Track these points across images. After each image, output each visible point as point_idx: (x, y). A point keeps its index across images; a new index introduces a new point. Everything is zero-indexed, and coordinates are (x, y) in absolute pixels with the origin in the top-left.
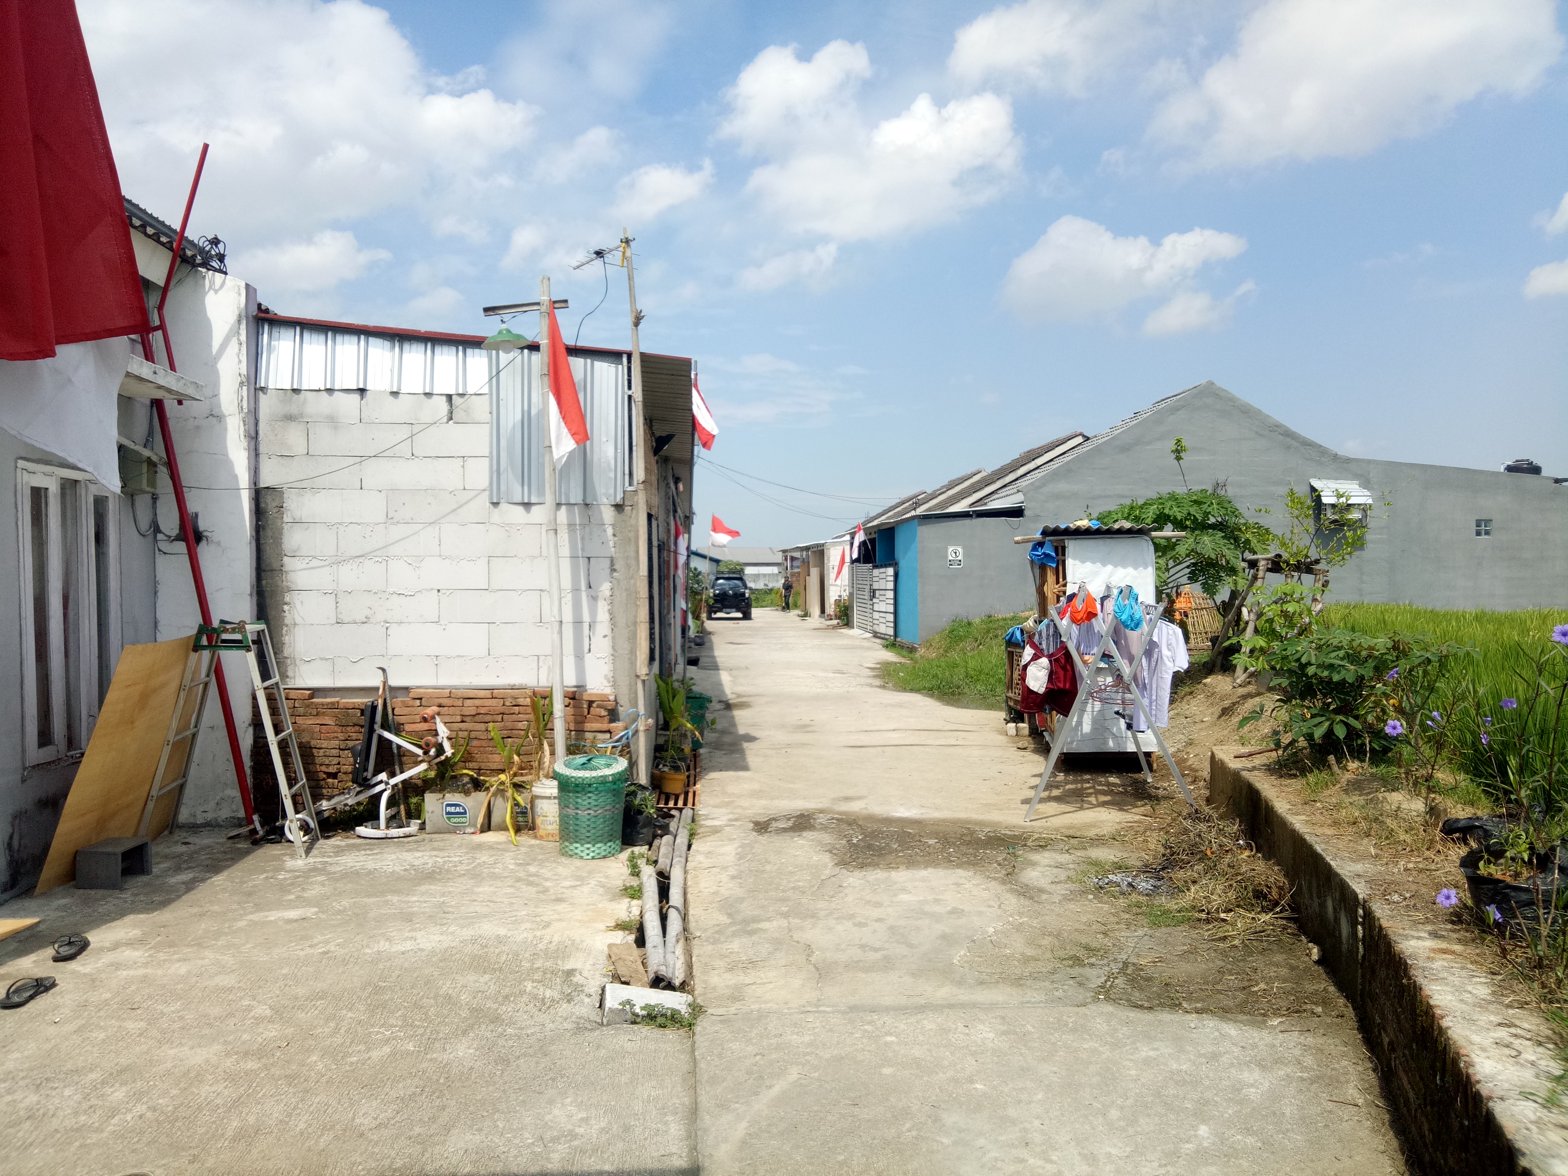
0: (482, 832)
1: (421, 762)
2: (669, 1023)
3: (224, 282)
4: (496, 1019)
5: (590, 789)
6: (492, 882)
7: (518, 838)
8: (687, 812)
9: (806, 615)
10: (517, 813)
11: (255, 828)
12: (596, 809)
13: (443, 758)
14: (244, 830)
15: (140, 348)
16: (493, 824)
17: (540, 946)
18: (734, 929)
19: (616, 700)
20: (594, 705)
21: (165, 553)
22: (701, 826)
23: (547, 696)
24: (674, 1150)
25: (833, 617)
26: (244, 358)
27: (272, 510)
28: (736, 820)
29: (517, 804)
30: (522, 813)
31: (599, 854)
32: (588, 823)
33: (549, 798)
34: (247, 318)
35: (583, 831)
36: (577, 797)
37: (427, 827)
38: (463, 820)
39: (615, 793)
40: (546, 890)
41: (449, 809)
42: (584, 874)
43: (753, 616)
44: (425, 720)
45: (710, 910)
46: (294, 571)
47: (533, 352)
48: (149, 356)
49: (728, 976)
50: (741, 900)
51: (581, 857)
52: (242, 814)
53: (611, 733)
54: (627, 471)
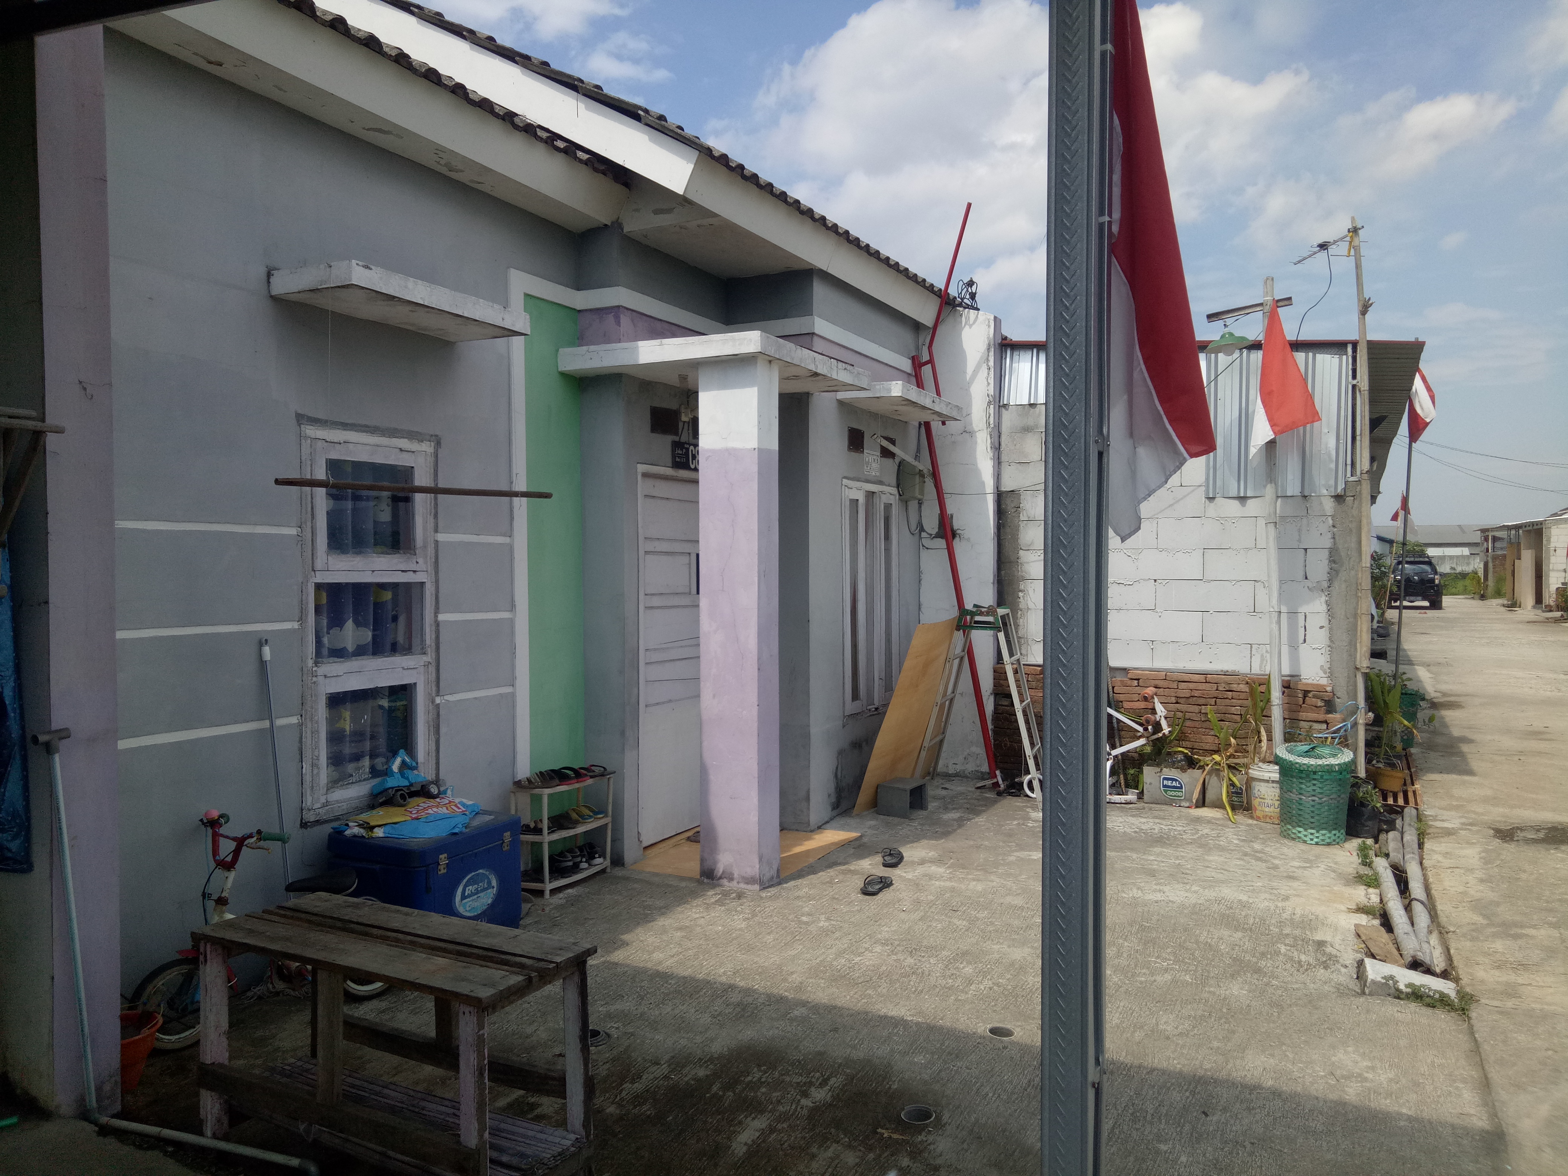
0: (1197, 807)
1: (1140, 737)
2: (1438, 1004)
3: (977, 317)
4: (1258, 971)
5: (1315, 777)
6: (1220, 853)
7: (1235, 817)
8: (1409, 812)
9: (1514, 605)
10: (1233, 793)
11: (997, 782)
12: (1320, 796)
13: (1160, 735)
14: (988, 783)
15: (914, 380)
16: (1207, 800)
17: (1285, 916)
18: (1493, 930)
19: (1333, 692)
20: (1310, 695)
21: (927, 548)
22: (1430, 826)
23: (1266, 682)
24: (1472, 1111)
25: (1554, 608)
26: (992, 381)
27: (1011, 511)
28: (1471, 824)
29: (1233, 785)
30: (1237, 793)
31: (1323, 840)
32: (1312, 809)
33: (1267, 781)
34: (994, 345)
35: (1307, 816)
36: (1301, 783)
37: (1145, 797)
38: (1179, 794)
39: (1341, 782)
40: (1276, 867)
41: (1166, 782)
42: (1311, 858)
43: (1444, 604)
44: (1145, 699)
45: (1461, 909)
46: (1028, 563)
47: (1252, 351)
48: (920, 384)
49: (1497, 973)
50: (1498, 904)
51: (1305, 842)
52: (985, 768)
53: (1328, 724)
54: (1349, 462)
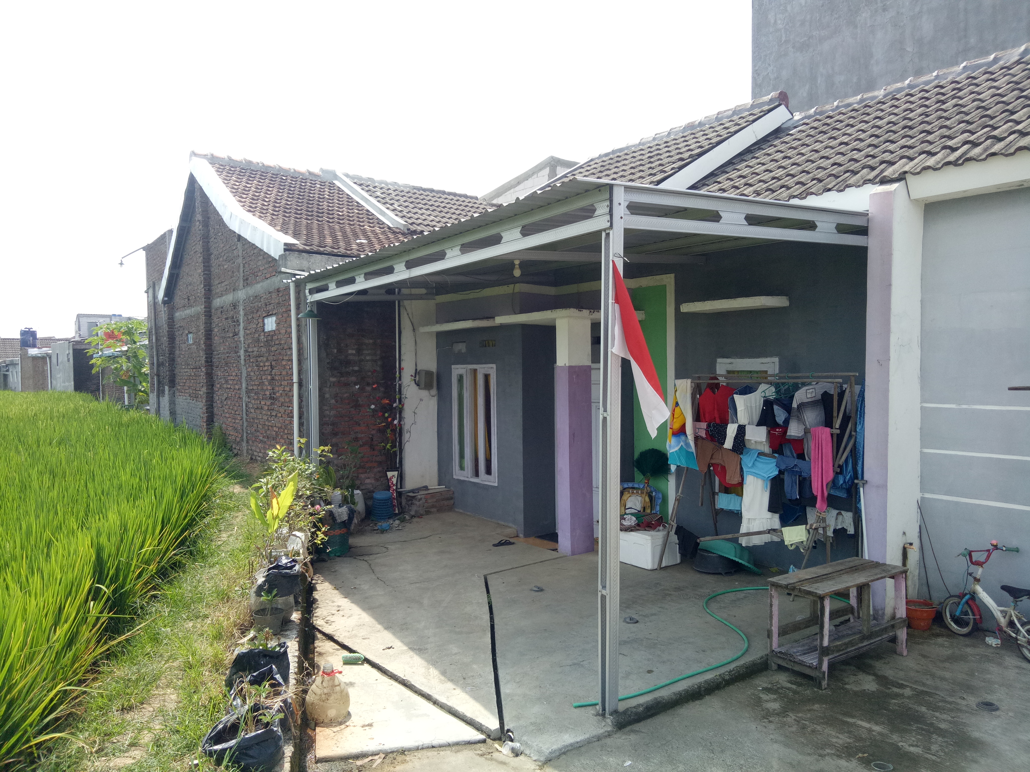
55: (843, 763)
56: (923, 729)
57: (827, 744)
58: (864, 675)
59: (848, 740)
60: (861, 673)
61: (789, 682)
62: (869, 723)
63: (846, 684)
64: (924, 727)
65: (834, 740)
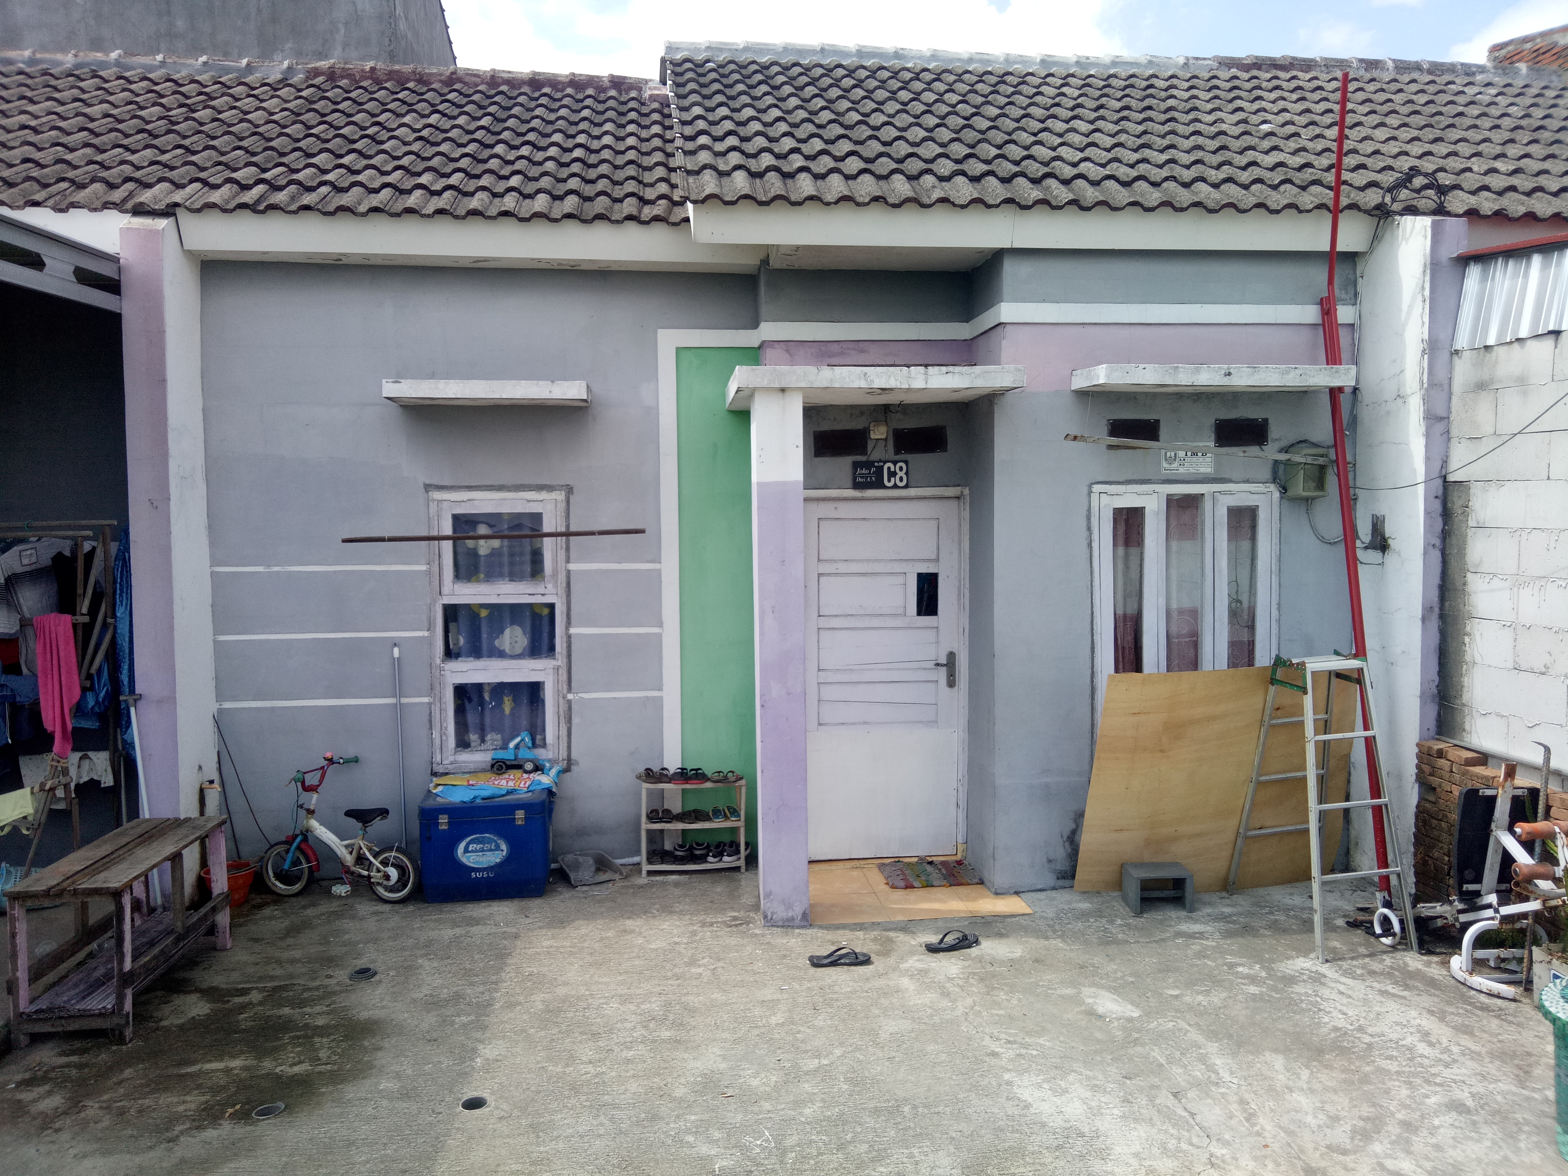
3: (1414, 225)
26: (1426, 318)
27: (1458, 511)
34: (1431, 270)
37: (1533, 996)
46: (1476, 592)
55: (210, 1134)
56: (299, 1037)
57: (173, 1120)
58: (182, 997)
59: (203, 1099)
60: (175, 995)
61: (61, 1055)
62: (222, 1060)
63: (161, 1020)
64: (298, 1033)
65: (181, 1108)
